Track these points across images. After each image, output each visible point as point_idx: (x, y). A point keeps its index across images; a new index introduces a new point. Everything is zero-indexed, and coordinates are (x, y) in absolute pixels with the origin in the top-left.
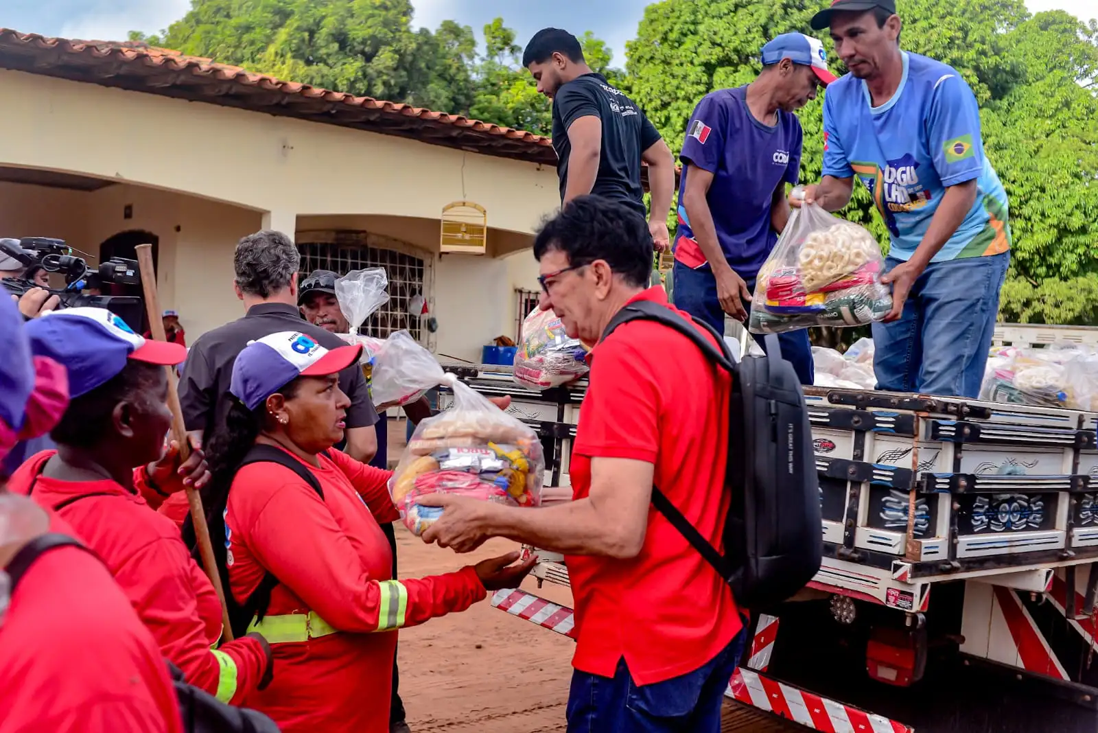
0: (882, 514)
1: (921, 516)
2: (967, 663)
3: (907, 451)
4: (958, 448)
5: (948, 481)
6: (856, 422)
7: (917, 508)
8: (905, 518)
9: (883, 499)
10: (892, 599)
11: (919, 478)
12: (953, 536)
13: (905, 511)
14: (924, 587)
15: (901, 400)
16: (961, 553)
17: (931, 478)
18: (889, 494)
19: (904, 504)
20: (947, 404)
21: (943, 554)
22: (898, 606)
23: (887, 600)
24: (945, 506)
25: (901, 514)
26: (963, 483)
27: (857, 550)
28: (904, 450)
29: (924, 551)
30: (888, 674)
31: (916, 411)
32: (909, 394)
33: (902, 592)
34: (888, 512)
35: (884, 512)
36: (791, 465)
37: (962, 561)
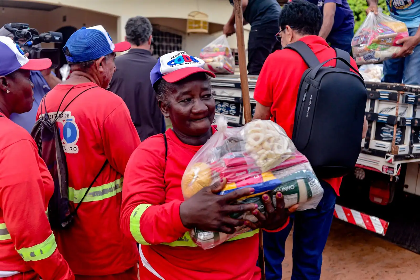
0: (381, 135)
1: (398, 136)
2: (407, 196)
3: (393, 108)
4: (415, 107)
5: (410, 121)
6: (371, 96)
7: (397, 132)
8: (392, 136)
9: (382, 128)
10: (385, 170)
11: (399, 119)
12: (411, 144)
13: (392, 133)
14: (399, 165)
15: (392, 86)
16: (414, 151)
17: (404, 120)
18: (385, 126)
19: (391, 130)
20: (411, 88)
21: (407, 152)
22: (387, 173)
23: (383, 170)
24: (408, 132)
25: (390, 135)
26: (417, 122)
27: (370, 149)
28: (392, 107)
29: (399, 150)
30: (379, 200)
31: (398, 91)
32: (395, 84)
33: (389, 167)
34: (384, 134)
35: (382, 134)
36: (308, 114)
37: (414, 154)
